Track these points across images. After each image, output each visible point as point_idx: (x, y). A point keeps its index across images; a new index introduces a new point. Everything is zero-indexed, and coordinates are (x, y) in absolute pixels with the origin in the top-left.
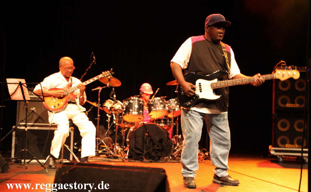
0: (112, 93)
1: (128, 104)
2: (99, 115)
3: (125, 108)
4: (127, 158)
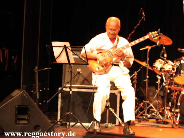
0: (162, 52)
1: (179, 65)
2: (147, 77)
3: (175, 69)
4: (177, 123)
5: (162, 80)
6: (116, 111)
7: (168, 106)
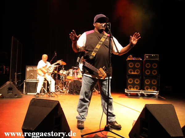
0: (63, 67)
2: (57, 76)
3: (67, 74)
4: (67, 93)
5: (62, 78)
6: (45, 89)
7: (64, 86)
